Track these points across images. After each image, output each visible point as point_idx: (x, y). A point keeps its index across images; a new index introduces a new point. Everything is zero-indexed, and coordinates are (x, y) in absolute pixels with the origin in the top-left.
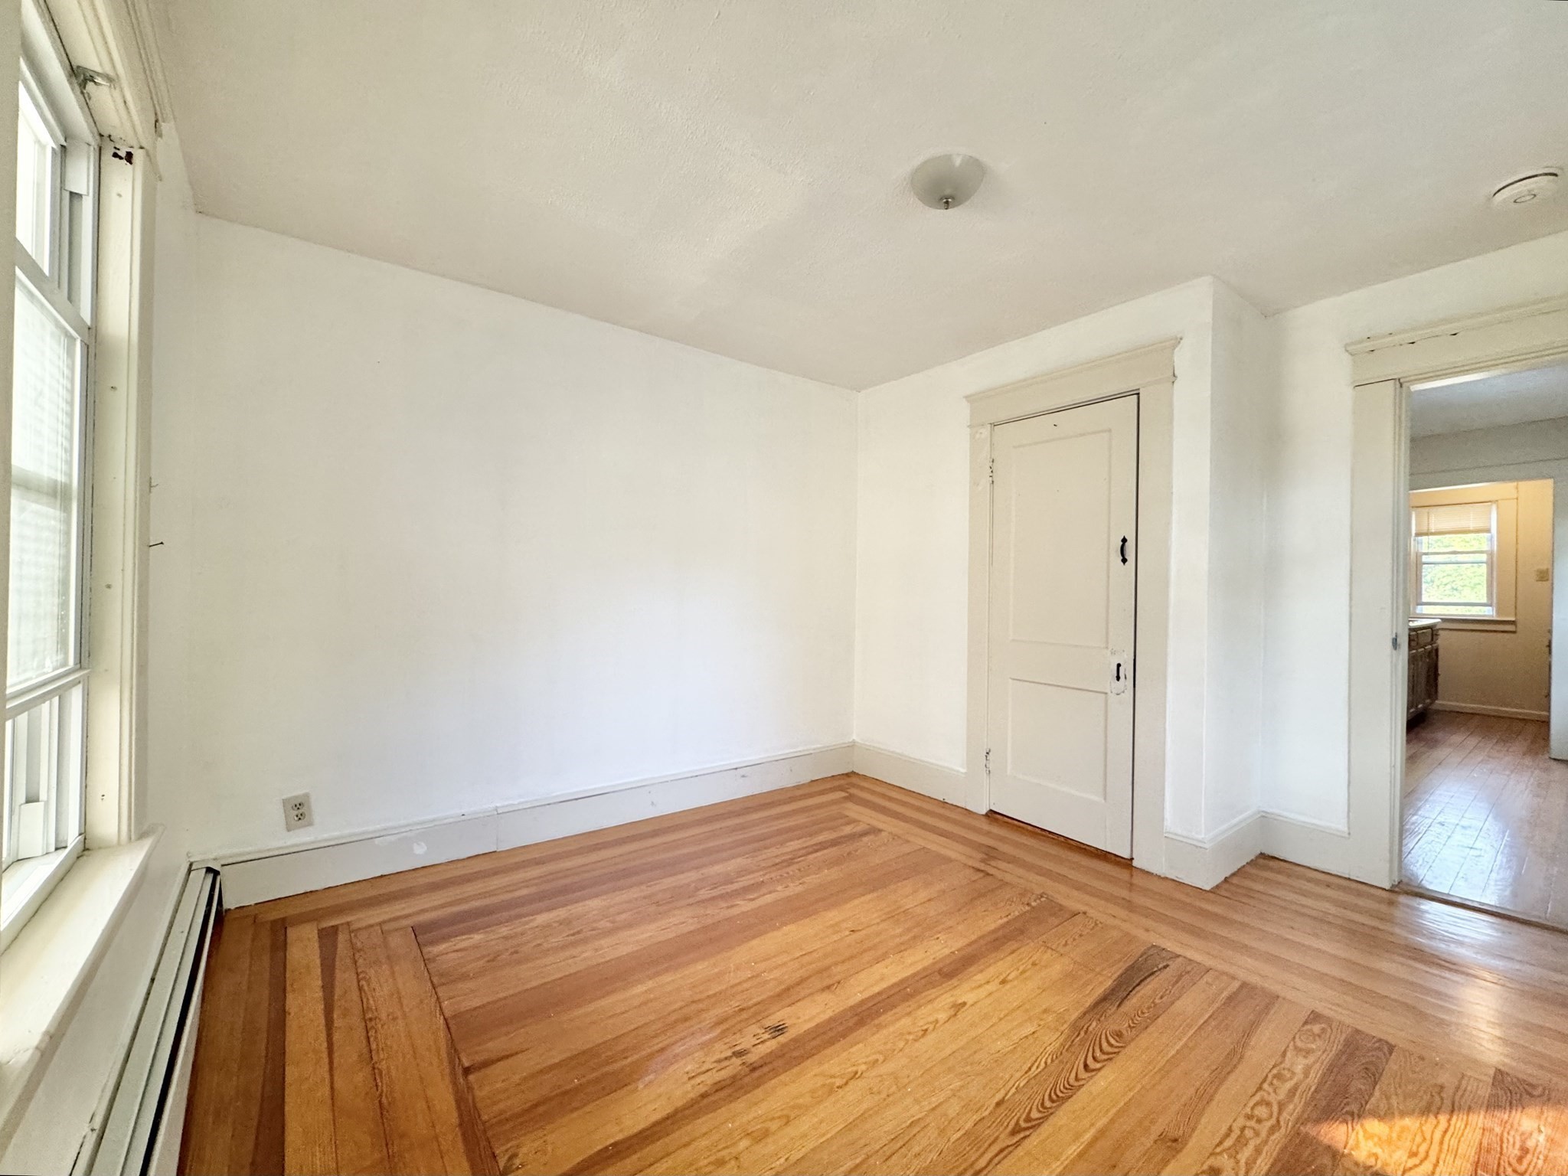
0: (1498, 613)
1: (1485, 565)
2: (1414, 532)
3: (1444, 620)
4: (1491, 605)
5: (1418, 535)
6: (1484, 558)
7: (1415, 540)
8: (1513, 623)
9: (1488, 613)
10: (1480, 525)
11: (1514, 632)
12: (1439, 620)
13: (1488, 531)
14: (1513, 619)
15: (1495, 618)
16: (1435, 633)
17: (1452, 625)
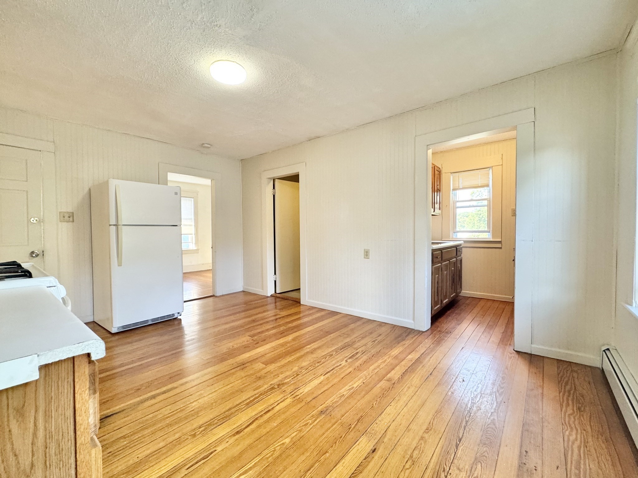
0: (493, 237)
1: (486, 207)
2: (452, 188)
3: (465, 242)
4: (489, 232)
5: (454, 190)
6: (485, 203)
7: (452, 193)
8: (500, 242)
9: (487, 236)
10: (484, 182)
11: (501, 248)
12: (463, 242)
13: (488, 186)
14: (500, 240)
15: (491, 240)
16: (458, 250)
17: (467, 244)
